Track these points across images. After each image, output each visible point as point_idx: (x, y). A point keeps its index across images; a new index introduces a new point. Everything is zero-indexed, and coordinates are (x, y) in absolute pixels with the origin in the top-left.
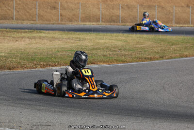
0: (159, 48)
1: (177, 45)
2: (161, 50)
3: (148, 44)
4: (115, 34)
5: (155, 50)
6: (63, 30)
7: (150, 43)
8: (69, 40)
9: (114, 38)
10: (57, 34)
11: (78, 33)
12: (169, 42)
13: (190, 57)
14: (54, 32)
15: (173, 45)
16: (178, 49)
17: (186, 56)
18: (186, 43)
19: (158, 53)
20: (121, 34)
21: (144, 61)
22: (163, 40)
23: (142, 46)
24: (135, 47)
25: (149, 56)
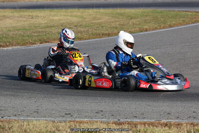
0: (118, 23)
1: (136, 18)
2: (119, 25)
3: (105, 19)
4: (70, 10)
5: (113, 25)
6: (14, 8)
7: (108, 18)
8: (20, 19)
9: (70, 14)
10: (8, 12)
11: (30, 10)
12: (128, 16)
13: (150, 30)
14: (5, 10)
15: (132, 18)
16: (138, 23)
17: (146, 30)
18: (146, 16)
19: (116, 28)
20: (76, 10)
21: (102, 37)
22: (121, 14)
23: (99, 21)
24: (92, 23)
25: (107, 32)
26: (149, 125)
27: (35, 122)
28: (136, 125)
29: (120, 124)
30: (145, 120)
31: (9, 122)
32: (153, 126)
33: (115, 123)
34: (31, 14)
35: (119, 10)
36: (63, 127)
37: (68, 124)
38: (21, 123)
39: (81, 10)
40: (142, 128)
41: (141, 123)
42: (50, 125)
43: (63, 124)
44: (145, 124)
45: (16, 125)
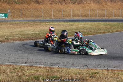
0: (107, 28)
1: (115, 26)
4: (87, 22)
6: (64, 21)
7: (103, 26)
8: (66, 26)
9: (87, 24)
10: (61, 23)
11: (71, 22)
12: (111, 25)
15: (113, 26)
16: (115, 28)
17: (119, 31)
18: (119, 25)
19: (106, 30)
20: (90, 22)
21: (100, 34)
24: (96, 28)
25: (102, 32)
26: (120, 71)
27: (72, 69)
28: (114, 71)
29: (108, 70)
30: (118, 69)
31: (61, 68)
32: (122, 71)
33: (106, 70)
34: (70, 24)
35: (108, 23)
36: (84, 71)
37: (86, 70)
38: (66, 69)
39: (92, 22)
40: (117, 72)
41: (116, 70)
42: (78, 70)
43: (84, 70)
44: (118, 70)
45: (64, 70)
